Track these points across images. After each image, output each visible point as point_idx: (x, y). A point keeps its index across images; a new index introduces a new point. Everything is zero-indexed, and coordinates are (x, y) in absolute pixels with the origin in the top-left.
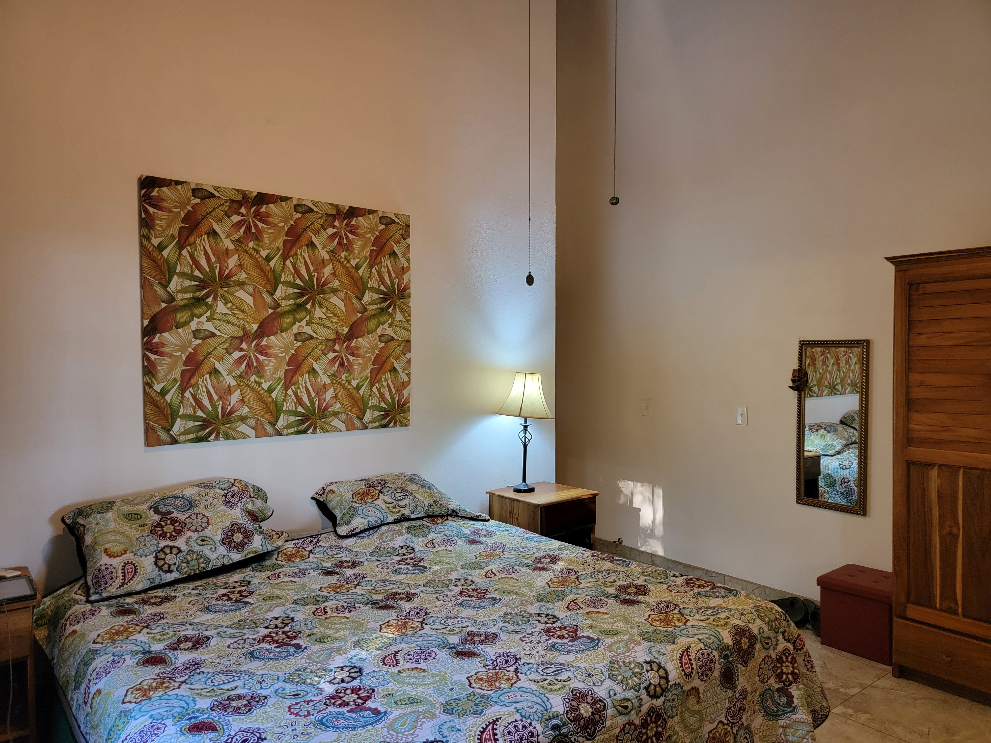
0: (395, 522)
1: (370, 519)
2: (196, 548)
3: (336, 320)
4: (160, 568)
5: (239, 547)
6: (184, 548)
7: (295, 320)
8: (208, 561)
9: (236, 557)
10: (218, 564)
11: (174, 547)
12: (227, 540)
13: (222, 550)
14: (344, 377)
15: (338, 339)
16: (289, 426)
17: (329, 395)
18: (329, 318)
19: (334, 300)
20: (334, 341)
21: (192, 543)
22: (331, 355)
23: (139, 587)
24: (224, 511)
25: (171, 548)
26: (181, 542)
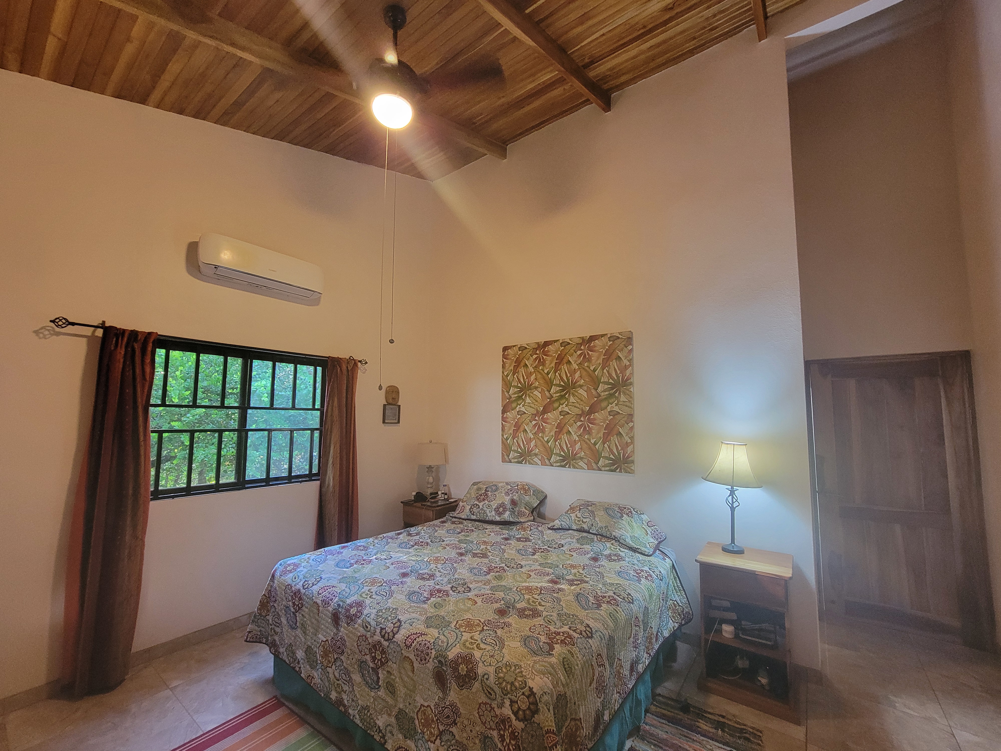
0: (577, 530)
1: (563, 523)
2: (485, 509)
3: (582, 403)
4: (471, 512)
5: (500, 514)
6: (481, 507)
7: (560, 404)
8: (487, 516)
9: (498, 519)
10: (491, 519)
11: (478, 505)
12: (497, 510)
13: (493, 513)
14: (586, 437)
15: (583, 414)
16: (557, 462)
17: (578, 446)
18: (578, 402)
19: (581, 391)
20: (581, 415)
21: (484, 506)
22: (579, 423)
23: (463, 517)
24: (503, 496)
25: (477, 505)
26: (481, 505)
